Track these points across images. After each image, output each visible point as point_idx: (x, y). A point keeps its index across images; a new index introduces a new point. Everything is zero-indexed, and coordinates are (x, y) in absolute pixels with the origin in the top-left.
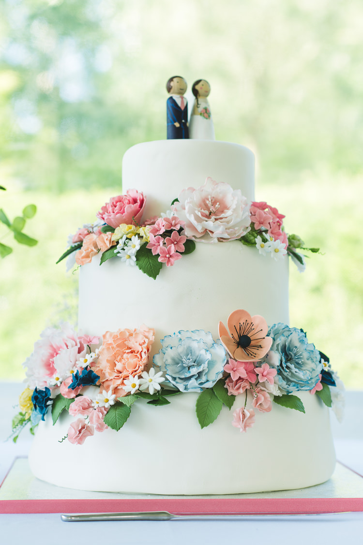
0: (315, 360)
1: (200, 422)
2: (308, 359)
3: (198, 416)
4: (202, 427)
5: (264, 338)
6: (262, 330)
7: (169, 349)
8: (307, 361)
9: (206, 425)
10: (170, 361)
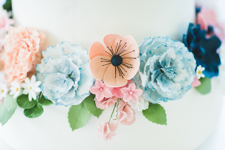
0: (190, 69)
1: (71, 126)
2: (183, 69)
3: (70, 121)
4: (73, 130)
5: (136, 58)
6: (134, 51)
7: (50, 59)
8: (182, 71)
9: (77, 128)
10: (52, 69)
